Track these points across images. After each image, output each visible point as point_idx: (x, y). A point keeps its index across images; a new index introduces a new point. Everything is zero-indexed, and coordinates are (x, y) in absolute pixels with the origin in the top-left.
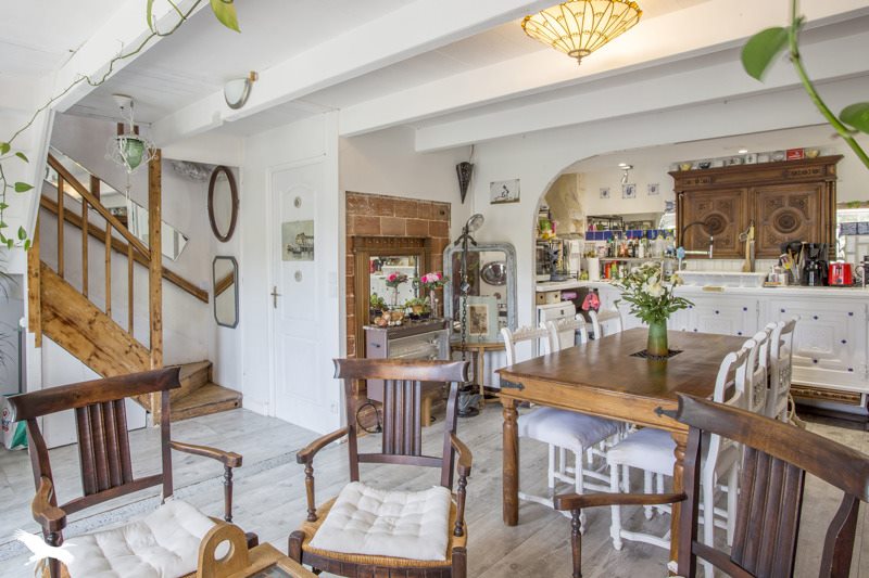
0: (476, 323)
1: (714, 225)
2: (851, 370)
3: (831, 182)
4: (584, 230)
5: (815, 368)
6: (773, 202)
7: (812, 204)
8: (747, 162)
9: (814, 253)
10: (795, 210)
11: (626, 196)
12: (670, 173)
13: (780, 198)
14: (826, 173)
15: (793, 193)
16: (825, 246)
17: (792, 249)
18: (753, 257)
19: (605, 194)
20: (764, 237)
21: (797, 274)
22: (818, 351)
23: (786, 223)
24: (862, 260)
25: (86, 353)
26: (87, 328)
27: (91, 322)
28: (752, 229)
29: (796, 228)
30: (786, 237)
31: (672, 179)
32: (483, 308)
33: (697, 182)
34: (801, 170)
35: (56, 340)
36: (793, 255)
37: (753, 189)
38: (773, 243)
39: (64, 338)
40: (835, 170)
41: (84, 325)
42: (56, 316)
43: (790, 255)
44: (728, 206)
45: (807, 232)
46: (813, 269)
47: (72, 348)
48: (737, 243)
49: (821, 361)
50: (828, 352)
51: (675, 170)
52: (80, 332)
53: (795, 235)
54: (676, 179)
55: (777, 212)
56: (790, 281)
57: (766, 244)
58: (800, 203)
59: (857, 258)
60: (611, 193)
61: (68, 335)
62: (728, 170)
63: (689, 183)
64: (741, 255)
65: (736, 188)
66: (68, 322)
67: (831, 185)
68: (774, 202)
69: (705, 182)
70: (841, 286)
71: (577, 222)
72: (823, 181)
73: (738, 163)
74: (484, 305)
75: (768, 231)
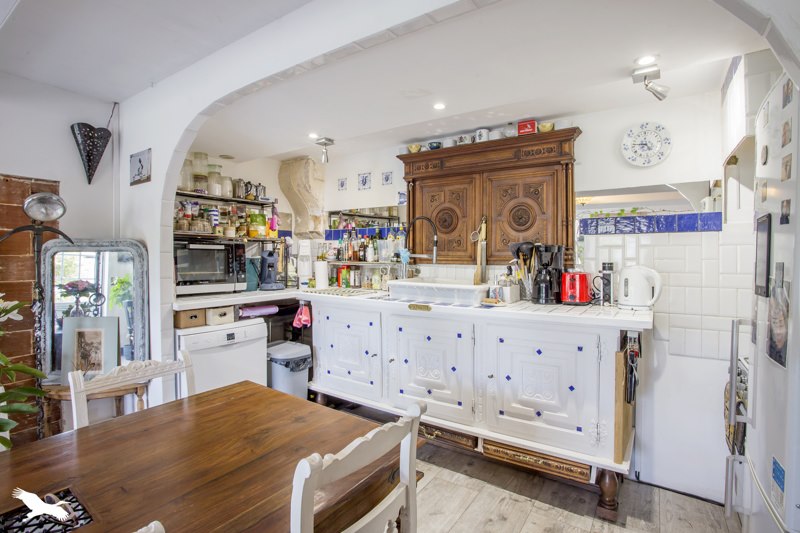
0: (85, 356)
1: (446, 222)
2: (579, 429)
3: (567, 165)
4: (323, 227)
5: (538, 423)
6: (506, 191)
7: (547, 193)
8: (478, 141)
9: (546, 257)
10: (530, 201)
11: (362, 187)
12: (400, 157)
13: (513, 187)
14: (562, 154)
15: (528, 180)
16: (559, 249)
17: (524, 252)
18: (484, 263)
19: (342, 185)
20: (497, 238)
21: (529, 286)
22: (542, 399)
23: (521, 219)
24: (601, 269)
28: (484, 226)
29: (532, 225)
30: (521, 237)
31: (401, 164)
32: (97, 334)
33: (427, 167)
34: (535, 148)
36: (525, 261)
37: (485, 175)
38: (506, 244)
40: (571, 148)
43: (521, 261)
44: (459, 197)
45: (543, 231)
46: (544, 281)
48: (469, 244)
49: (545, 413)
50: (553, 402)
51: (405, 152)
53: (530, 235)
54: (406, 164)
55: (512, 204)
56: (522, 296)
57: (500, 245)
58: (534, 193)
59: (596, 265)
60: (348, 184)
62: (459, 151)
63: (419, 168)
64: (473, 260)
65: (467, 173)
67: (568, 167)
68: (508, 192)
69: (434, 167)
70: (576, 305)
71: (316, 219)
72: (559, 163)
73: (468, 141)
74: (98, 330)
75: (501, 230)
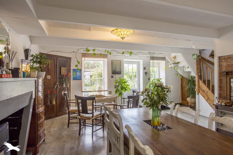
25: (206, 98)
26: (207, 93)
27: (207, 92)
35: (201, 94)
39: (202, 94)
41: (206, 92)
42: (201, 89)
47: (204, 97)
52: (205, 94)
61: (203, 94)
66: (203, 91)
